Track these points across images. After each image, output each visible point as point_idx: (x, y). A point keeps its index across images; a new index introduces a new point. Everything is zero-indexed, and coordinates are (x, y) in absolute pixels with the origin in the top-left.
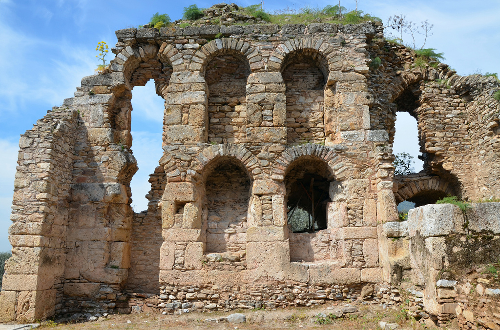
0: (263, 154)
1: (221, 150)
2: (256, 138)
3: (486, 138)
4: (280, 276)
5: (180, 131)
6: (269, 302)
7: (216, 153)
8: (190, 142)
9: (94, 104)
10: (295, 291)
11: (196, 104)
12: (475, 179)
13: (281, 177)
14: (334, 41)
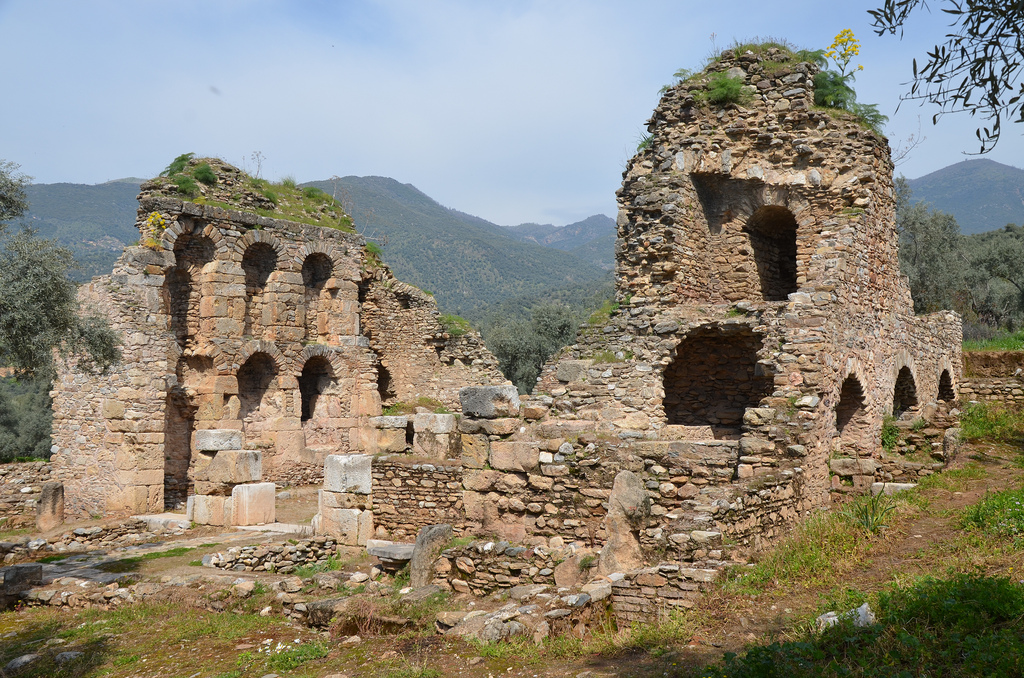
0: (288, 352)
1: (258, 346)
2: (283, 337)
3: (420, 346)
4: (298, 460)
5: (227, 324)
6: (292, 482)
7: (255, 350)
8: (235, 336)
9: (149, 286)
10: (308, 471)
11: (239, 297)
12: (402, 376)
13: (300, 374)
14: (340, 249)
